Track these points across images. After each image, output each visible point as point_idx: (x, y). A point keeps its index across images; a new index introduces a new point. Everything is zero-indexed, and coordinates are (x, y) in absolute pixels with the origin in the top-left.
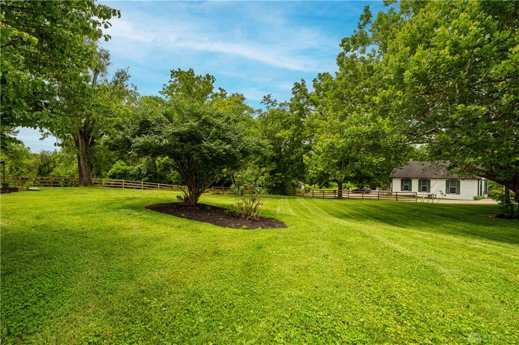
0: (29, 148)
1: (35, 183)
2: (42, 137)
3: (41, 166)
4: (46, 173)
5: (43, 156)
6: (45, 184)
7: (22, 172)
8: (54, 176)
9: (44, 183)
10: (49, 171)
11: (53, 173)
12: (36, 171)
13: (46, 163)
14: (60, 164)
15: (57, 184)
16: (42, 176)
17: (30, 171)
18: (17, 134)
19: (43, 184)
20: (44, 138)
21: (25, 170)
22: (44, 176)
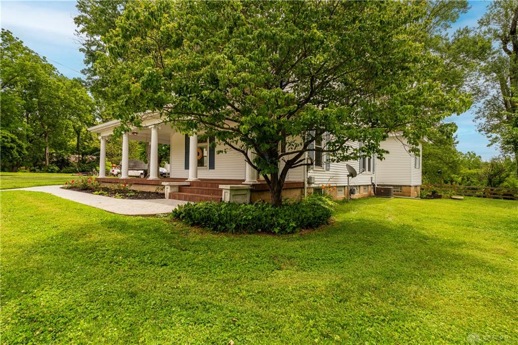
0: (480, 157)
1: (484, 193)
2: (490, 143)
3: (491, 175)
4: (497, 184)
5: (493, 164)
6: (496, 196)
7: (471, 182)
8: (506, 187)
9: (494, 194)
10: (501, 182)
11: (506, 184)
12: (485, 181)
13: (496, 171)
14: (512, 173)
15: (512, 197)
16: (492, 187)
17: (480, 181)
18: (457, 145)
19: (493, 196)
20: (492, 144)
21: (475, 180)
22: (495, 186)
